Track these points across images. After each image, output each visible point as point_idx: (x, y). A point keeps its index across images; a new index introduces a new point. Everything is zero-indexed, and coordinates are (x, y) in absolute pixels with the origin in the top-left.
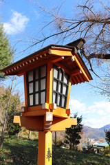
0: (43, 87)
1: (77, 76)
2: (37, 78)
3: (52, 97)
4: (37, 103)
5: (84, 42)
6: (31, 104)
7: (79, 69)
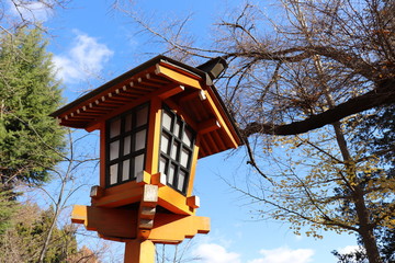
0: (141, 146)
1: (211, 133)
2: (128, 128)
3: (157, 165)
4: (126, 177)
5: (226, 66)
6: (114, 180)
7: (216, 118)
